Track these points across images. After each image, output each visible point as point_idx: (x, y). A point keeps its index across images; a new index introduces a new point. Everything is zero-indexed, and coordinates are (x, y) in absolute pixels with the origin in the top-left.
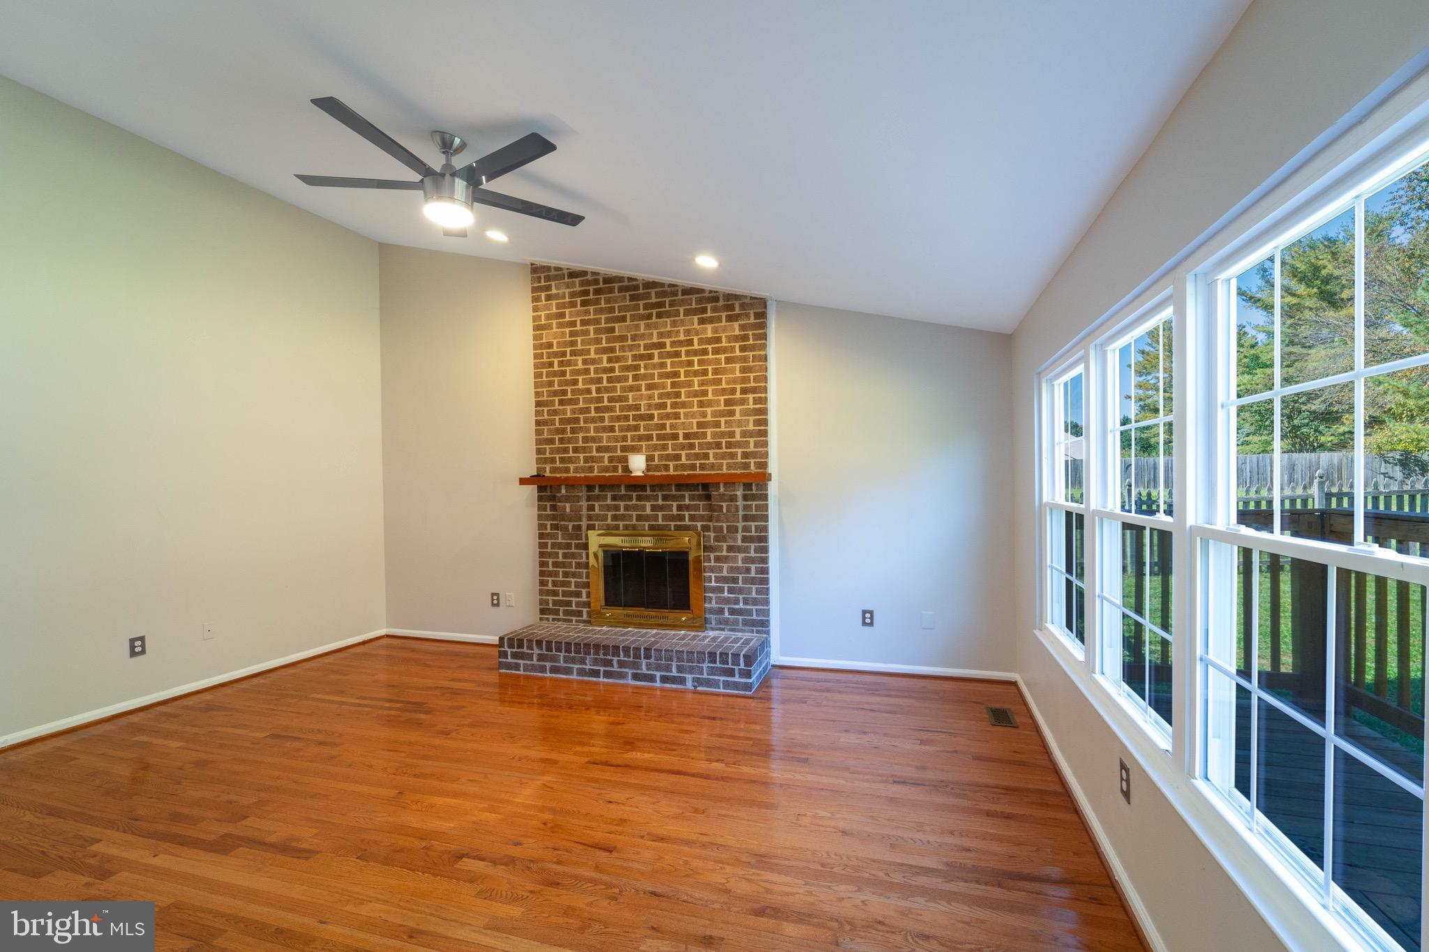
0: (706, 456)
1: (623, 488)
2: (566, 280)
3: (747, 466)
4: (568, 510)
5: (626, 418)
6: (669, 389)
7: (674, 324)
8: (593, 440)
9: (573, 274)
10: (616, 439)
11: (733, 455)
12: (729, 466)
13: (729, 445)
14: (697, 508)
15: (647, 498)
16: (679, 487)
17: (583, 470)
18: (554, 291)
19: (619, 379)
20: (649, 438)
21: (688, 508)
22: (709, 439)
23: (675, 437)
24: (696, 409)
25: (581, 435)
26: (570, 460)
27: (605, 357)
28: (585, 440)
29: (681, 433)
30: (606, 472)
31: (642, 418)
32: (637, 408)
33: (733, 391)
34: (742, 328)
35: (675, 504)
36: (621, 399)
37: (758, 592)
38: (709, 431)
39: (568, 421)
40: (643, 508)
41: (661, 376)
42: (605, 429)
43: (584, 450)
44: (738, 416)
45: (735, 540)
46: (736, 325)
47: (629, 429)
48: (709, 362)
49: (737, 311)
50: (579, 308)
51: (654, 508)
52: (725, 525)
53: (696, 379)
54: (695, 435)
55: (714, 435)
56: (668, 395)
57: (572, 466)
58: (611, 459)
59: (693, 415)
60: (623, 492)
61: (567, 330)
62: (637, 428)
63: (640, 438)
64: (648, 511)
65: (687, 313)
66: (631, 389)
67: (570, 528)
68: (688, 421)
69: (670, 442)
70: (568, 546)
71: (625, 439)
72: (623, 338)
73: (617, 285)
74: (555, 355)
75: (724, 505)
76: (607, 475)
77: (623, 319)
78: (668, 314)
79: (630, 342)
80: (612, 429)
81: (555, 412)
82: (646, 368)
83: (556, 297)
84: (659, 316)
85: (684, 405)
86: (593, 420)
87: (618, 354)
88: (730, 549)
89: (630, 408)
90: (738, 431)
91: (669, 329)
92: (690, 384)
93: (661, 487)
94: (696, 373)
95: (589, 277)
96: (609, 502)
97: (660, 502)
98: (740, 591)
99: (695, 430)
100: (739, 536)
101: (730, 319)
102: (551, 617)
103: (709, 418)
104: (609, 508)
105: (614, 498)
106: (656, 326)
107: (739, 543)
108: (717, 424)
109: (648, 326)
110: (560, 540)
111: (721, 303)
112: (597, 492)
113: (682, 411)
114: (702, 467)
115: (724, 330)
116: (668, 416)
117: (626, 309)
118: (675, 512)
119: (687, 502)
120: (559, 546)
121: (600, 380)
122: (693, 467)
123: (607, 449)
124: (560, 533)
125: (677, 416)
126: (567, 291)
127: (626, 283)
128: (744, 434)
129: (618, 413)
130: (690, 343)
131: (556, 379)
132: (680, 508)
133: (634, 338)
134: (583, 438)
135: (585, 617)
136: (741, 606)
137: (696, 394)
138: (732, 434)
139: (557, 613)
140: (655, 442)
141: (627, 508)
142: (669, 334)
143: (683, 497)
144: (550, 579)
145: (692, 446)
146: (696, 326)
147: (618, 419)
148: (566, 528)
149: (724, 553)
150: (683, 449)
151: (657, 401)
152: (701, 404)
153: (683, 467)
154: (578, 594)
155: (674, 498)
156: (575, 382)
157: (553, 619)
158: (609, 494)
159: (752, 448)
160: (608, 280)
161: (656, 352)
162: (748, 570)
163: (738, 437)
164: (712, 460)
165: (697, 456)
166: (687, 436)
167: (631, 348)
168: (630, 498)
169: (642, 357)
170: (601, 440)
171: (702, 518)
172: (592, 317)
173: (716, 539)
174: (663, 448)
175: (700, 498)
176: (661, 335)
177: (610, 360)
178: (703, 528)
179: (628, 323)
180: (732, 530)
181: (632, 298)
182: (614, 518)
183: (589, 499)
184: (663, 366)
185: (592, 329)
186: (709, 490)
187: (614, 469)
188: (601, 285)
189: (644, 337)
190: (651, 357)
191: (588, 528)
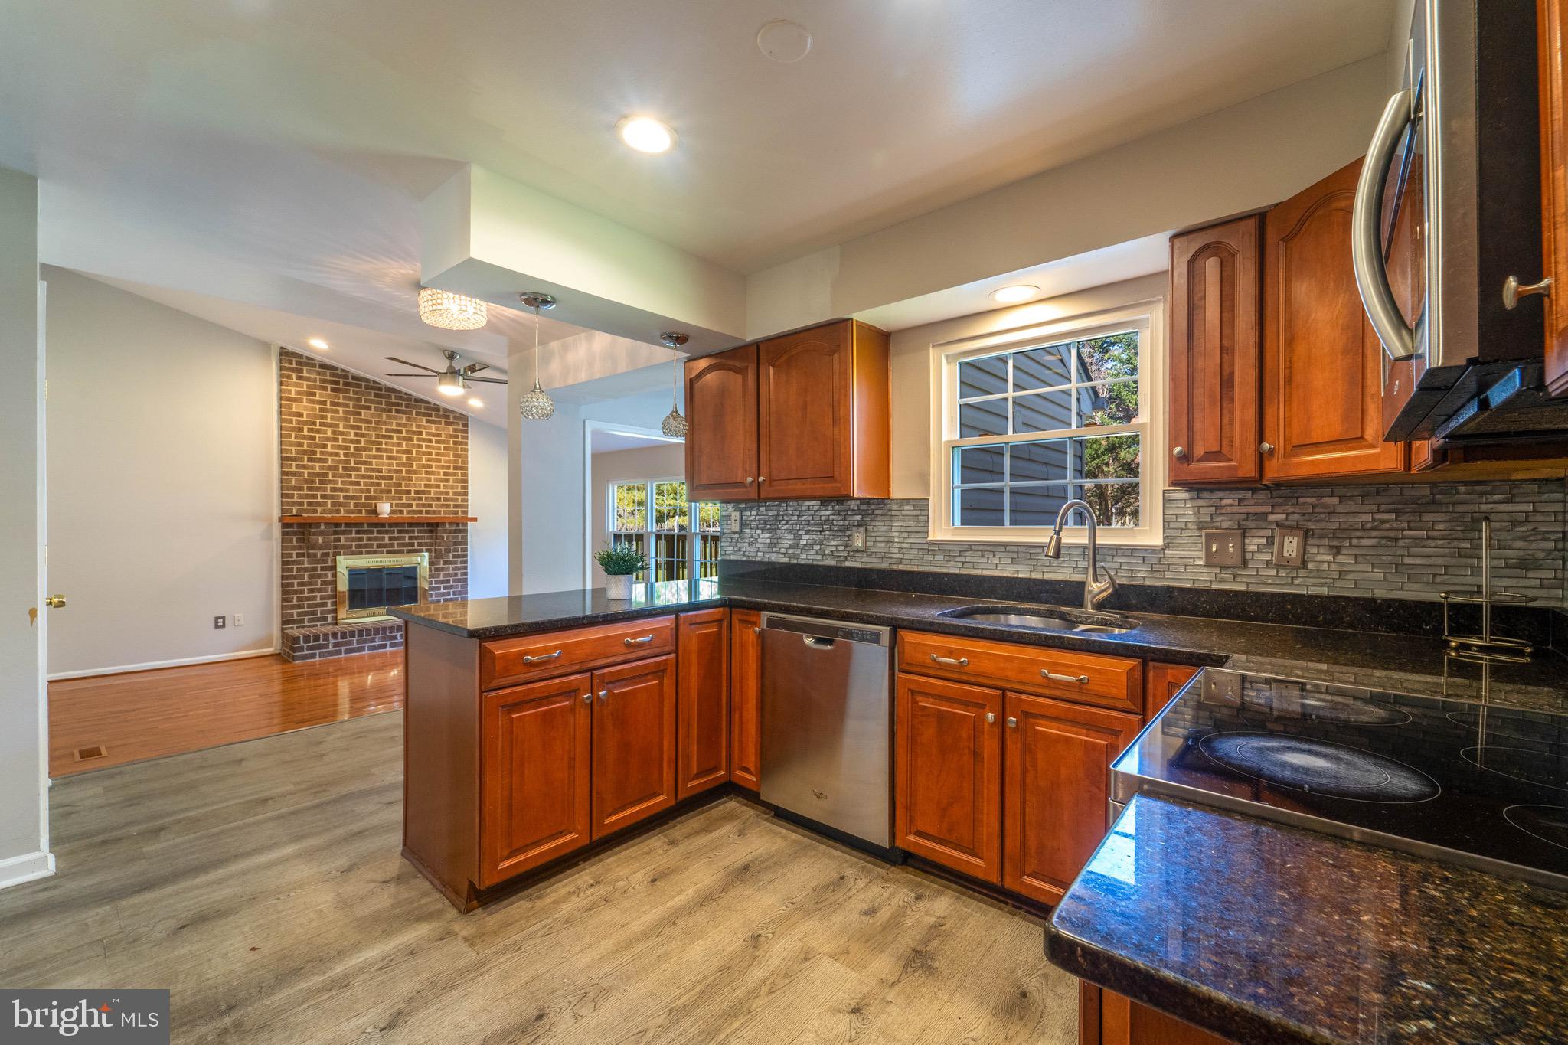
0: (430, 506)
1: (366, 526)
2: (317, 369)
3: (456, 513)
4: (321, 541)
5: (371, 477)
6: (405, 461)
7: (408, 419)
8: (341, 490)
9: (323, 366)
10: (362, 491)
11: (448, 506)
12: (445, 513)
13: (446, 500)
14: (423, 538)
15: (386, 532)
16: (411, 525)
17: (330, 511)
18: (305, 374)
19: (365, 449)
20: (389, 492)
21: (416, 538)
22: (432, 495)
23: (409, 492)
24: (423, 475)
25: (329, 486)
26: (318, 504)
27: (352, 432)
28: (333, 490)
29: (413, 490)
30: (353, 513)
31: (384, 478)
32: (380, 471)
33: (449, 467)
34: (455, 430)
35: (407, 536)
36: (365, 463)
37: (462, 587)
38: (432, 491)
39: (318, 475)
40: (383, 539)
41: (398, 451)
42: (351, 483)
43: (332, 497)
44: (451, 483)
45: (448, 557)
46: (451, 428)
47: (372, 484)
48: (433, 448)
49: (452, 420)
50: (329, 392)
51: (391, 539)
52: (443, 548)
53: (424, 457)
54: (423, 492)
55: (436, 493)
56: (404, 465)
57: (319, 509)
58: (356, 505)
59: (422, 479)
60: (366, 528)
61: (318, 406)
62: (379, 484)
63: (382, 491)
64: (387, 541)
65: (418, 414)
66: (375, 457)
67: (319, 556)
68: (418, 482)
69: (404, 495)
70: (315, 569)
71: (369, 491)
72: (368, 421)
73: (363, 384)
74: (306, 423)
75: (445, 536)
76: (353, 516)
77: (369, 408)
78: (405, 412)
79: (373, 425)
80: (358, 484)
81: (304, 467)
82: (386, 444)
83: (308, 379)
84: (398, 411)
85: (415, 472)
86: (341, 476)
87: (363, 431)
88: (445, 563)
89: (373, 470)
90: (451, 492)
91: (404, 421)
92: (420, 459)
93: (397, 525)
94: (424, 453)
95: (339, 372)
96: (354, 535)
97: (396, 535)
98: (451, 587)
99: (423, 489)
100: (451, 555)
101: (447, 423)
102: (295, 626)
103: (433, 482)
104: (353, 540)
105: (358, 532)
106: (395, 418)
107: (451, 559)
108: (438, 487)
109: (388, 417)
110: (306, 565)
111: (441, 413)
112: (343, 528)
113: (414, 476)
114: (427, 512)
115: (444, 429)
116: (404, 478)
117: (372, 401)
118: (407, 541)
119: (416, 534)
120: (306, 569)
121: (347, 448)
122: (421, 512)
123: (353, 497)
124: (306, 559)
125: (410, 479)
126: (318, 377)
127: (372, 384)
128: (455, 494)
129: (363, 473)
130: (420, 433)
131: (305, 442)
132: (410, 538)
133: (377, 423)
134: (331, 488)
135: (330, 621)
136: (452, 596)
137: (424, 466)
138: (447, 493)
139: (302, 621)
140: (393, 494)
141: (369, 539)
142: (405, 425)
143: (413, 532)
144: (295, 596)
145: (420, 499)
146: (424, 424)
147: (364, 477)
148: (315, 555)
149: (441, 566)
150: (414, 500)
151: (395, 467)
152: (427, 473)
153: (414, 512)
154: (324, 605)
155: (407, 532)
156: (325, 446)
157: (297, 627)
158: (354, 530)
159: (459, 502)
160: (355, 378)
161: (395, 435)
162: (456, 575)
163: (451, 495)
164: (434, 508)
165: (424, 505)
166: (417, 492)
167: (375, 429)
168: (372, 532)
169: (384, 437)
170: (347, 490)
171: (426, 544)
172: (341, 401)
173: (436, 557)
174: (400, 499)
175: (426, 532)
176: (399, 425)
177: (356, 435)
178: (427, 550)
179: (372, 411)
180: (447, 551)
181: (376, 395)
182: (358, 546)
183: (335, 533)
184: (400, 445)
185: (341, 409)
186: (433, 527)
187: (360, 512)
188: (350, 380)
189: (385, 423)
190: (391, 438)
191: (335, 554)
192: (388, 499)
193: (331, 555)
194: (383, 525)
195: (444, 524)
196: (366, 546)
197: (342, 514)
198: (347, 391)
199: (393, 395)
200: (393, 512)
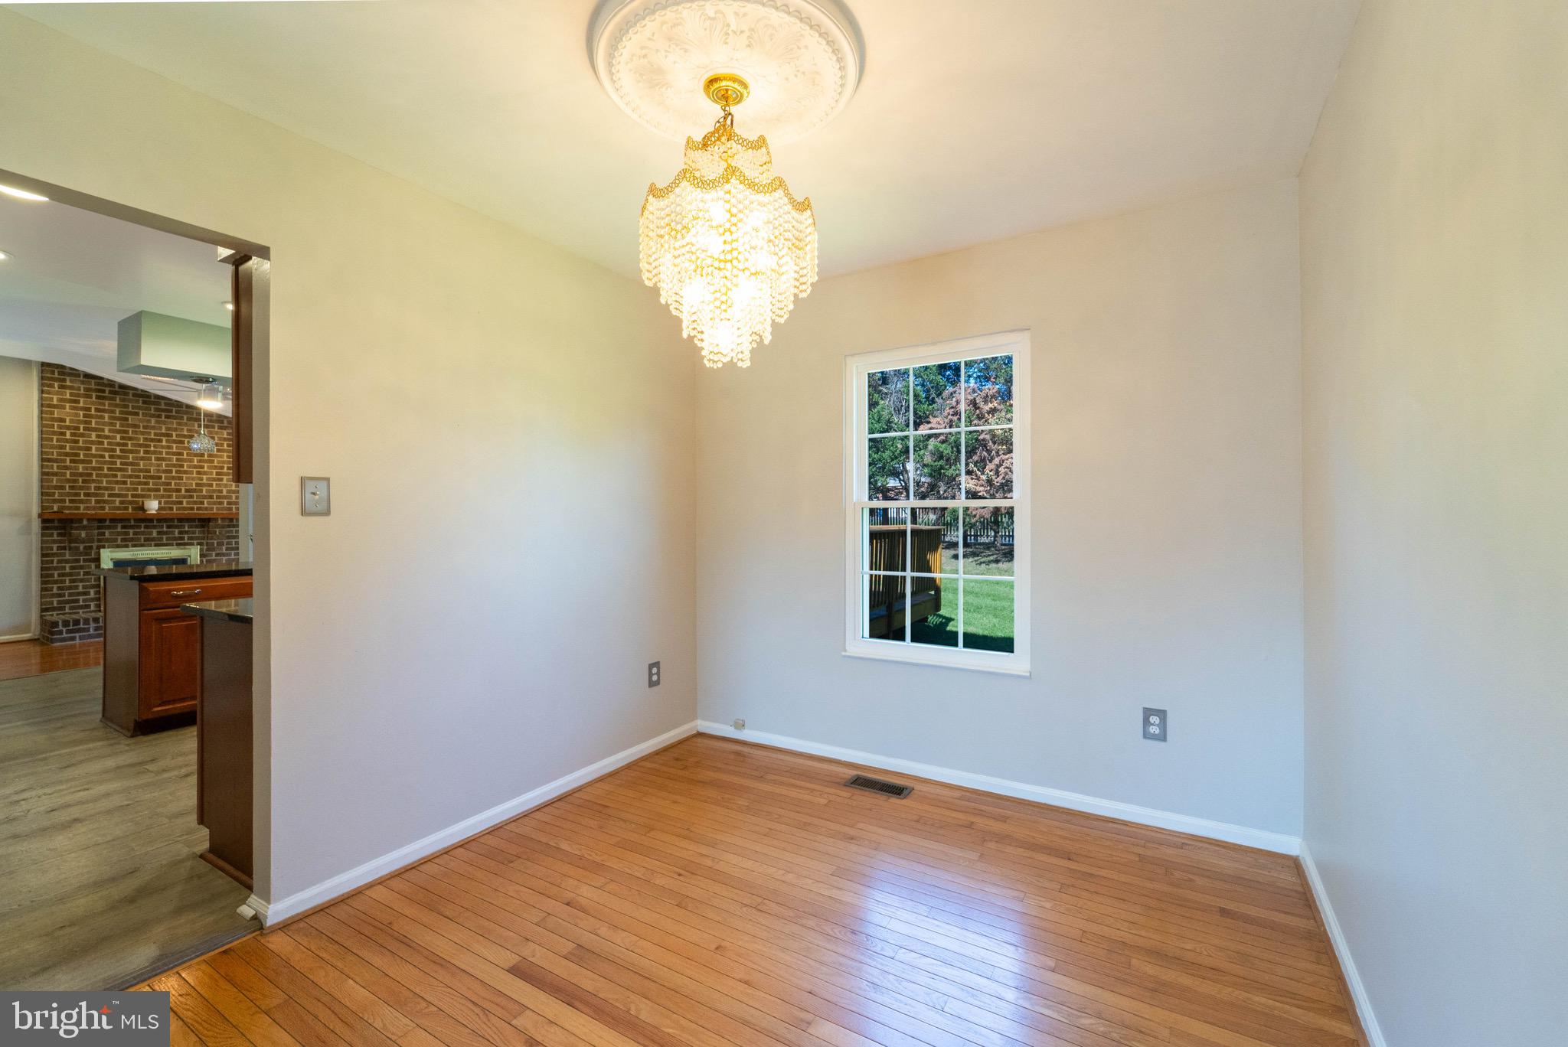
0: (202, 503)
1: (132, 521)
2: (81, 379)
3: (231, 509)
4: (83, 536)
5: (138, 477)
6: (175, 462)
7: (179, 424)
8: (106, 489)
9: (88, 376)
10: (128, 489)
12: (218, 509)
13: (219, 497)
14: (194, 533)
15: (155, 527)
16: (180, 520)
17: (94, 508)
18: (68, 384)
19: (132, 452)
20: (157, 490)
21: (187, 532)
22: (204, 493)
23: (179, 491)
24: (195, 475)
25: (93, 486)
26: (81, 502)
27: (118, 436)
28: (98, 488)
29: (183, 489)
30: (118, 510)
31: (152, 477)
32: (148, 471)
33: (222, 468)
35: (177, 531)
36: (132, 464)
38: (204, 489)
39: (81, 475)
40: (150, 533)
41: (168, 454)
42: (117, 482)
43: (96, 495)
45: (221, 549)
46: (225, 432)
47: (140, 483)
49: (225, 424)
50: (94, 399)
51: (159, 533)
52: (215, 542)
54: (195, 491)
55: (208, 491)
56: (174, 466)
57: (82, 506)
58: (121, 502)
59: (193, 479)
60: (132, 523)
61: (81, 413)
62: (147, 483)
63: (149, 490)
64: (155, 535)
66: (142, 459)
67: (81, 549)
68: (189, 482)
69: (174, 494)
70: (77, 561)
71: (136, 490)
72: (136, 426)
73: (131, 392)
74: (68, 428)
75: (217, 530)
76: (118, 512)
77: (137, 414)
78: (175, 418)
79: (141, 429)
81: (66, 468)
82: (154, 446)
83: (71, 388)
84: (167, 417)
85: (186, 472)
86: (106, 476)
87: (130, 435)
88: (217, 555)
89: (141, 470)
90: (224, 490)
91: (175, 426)
92: (191, 461)
93: (165, 520)
95: (104, 382)
96: (119, 530)
97: (165, 529)
99: (194, 487)
100: (224, 548)
101: (220, 428)
102: (54, 613)
103: (205, 481)
104: (119, 534)
105: (123, 527)
106: (164, 423)
107: (224, 551)
109: (158, 422)
110: (68, 558)
112: (107, 523)
113: (184, 476)
114: (199, 509)
116: (173, 478)
117: (140, 408)
118: (177, 535)
119: (186, 529)
120: (67, 562)
121: (113, 450)
122: (192, 509)
123: (118, 495)
124: (67, 552)
125: (181, 478)
126: (82, 386)
127: (139, 393)
129: (130, 473)
131: (68, 445)
132: (180, 533)
133: (145, 427)
134: (95, 487)
137: (195, 467)
138: (220, 492)
139: (62, 609)
140: (162, 492)
141: (135, 534)
142: (175, 430)
143: (184, 527)
144: (55, 586)
145: (191, 497)
147: (130, 476)
148: (78, 549)
149: (213, 558)
150: (184, 498)
151: (164, 468)
152: (199, 473)
153: (184, 509)
155: (177, 527)
156: (88, 449)
157: (57, 615)
158: (120, 525)
160: (122, 387)
161: (164, 439)
163: (225, 493)
164: (206, 505)
165: (195, 503)
166: (187, 491)
167: (143, 433)
168: (139, 527)
169: (152, 440)
170: (113, 489)
171: (197, 538)
172: (107, 408)
173: (208, 550)
174: (170, 496)
175: (197, 527)
176: (168, 429)
177: (122, 438)
178: (198, 544)
179: (141, 417)
180: (220, 544)
181: (144, 402)
182: (123, 540)
183: (99, 528)
184: (169, 447)
185: (106, 415)
186: (204, 522)
187: (126, 508)
188: (117, 389)
189: (153, 428)
190: (160, 441)
191: (99, 548)
192: (156, 497)
193: (95, 547)
194: (151, 520)
195: (216, 520)
196: (132, 540)
197: (107, 511)
198: (113, 399)
199: (163, 402)
200: (160, 508)
